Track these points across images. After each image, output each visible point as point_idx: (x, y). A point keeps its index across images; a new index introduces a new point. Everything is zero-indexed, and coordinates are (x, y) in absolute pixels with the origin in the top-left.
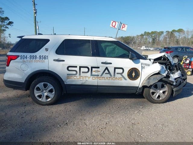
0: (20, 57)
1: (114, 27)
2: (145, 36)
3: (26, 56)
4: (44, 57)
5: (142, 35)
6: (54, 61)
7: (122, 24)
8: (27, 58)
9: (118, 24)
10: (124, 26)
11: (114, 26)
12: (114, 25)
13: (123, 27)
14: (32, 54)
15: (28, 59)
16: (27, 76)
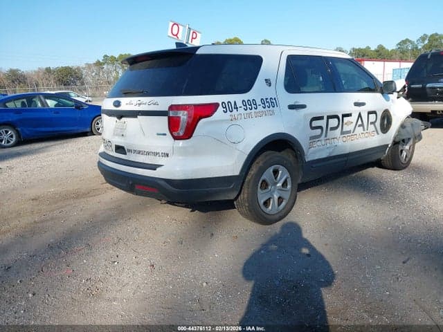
0: (221, 106)
1: (175, 37)
2: (105, 66)
3: (235, 102)
4: (269, 100)
5: (98, 64)
6: (290, 110)
7: (192, 32)
8: (237, 108)
9: (183, 30)
10: (194, 36)
11: (176, 35)
12: (175, 32)
13: (193, 38)
14: (246, 96)
15: (241, 110)
16: (246, 156)
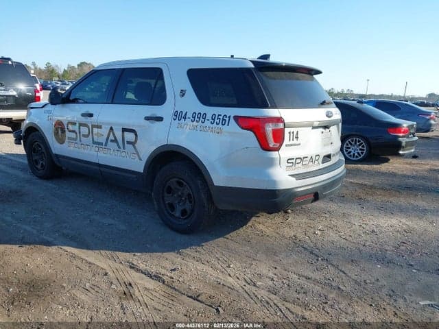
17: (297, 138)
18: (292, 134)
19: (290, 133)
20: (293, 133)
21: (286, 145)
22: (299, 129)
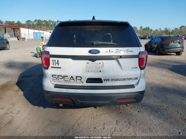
17: (58, 64)
18: (54, 62)
19: (53, 60)
20: (55, 60)
21: (52, 67)
22: (59, 59)
